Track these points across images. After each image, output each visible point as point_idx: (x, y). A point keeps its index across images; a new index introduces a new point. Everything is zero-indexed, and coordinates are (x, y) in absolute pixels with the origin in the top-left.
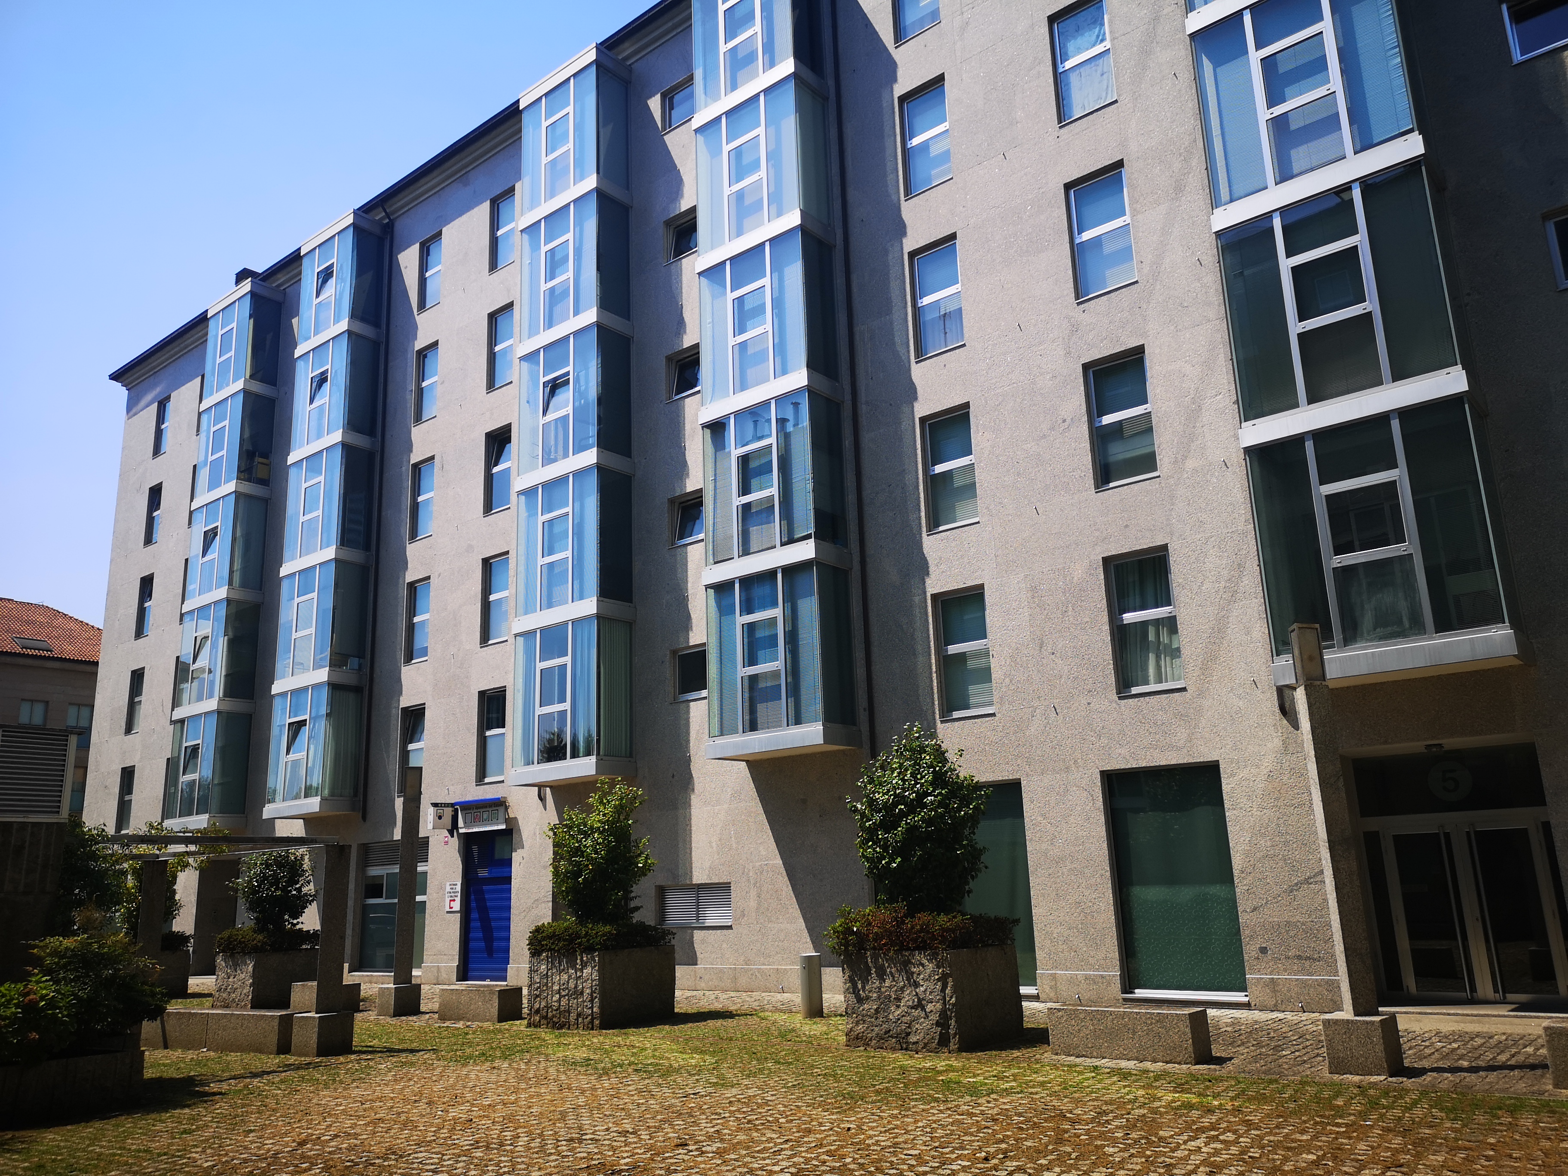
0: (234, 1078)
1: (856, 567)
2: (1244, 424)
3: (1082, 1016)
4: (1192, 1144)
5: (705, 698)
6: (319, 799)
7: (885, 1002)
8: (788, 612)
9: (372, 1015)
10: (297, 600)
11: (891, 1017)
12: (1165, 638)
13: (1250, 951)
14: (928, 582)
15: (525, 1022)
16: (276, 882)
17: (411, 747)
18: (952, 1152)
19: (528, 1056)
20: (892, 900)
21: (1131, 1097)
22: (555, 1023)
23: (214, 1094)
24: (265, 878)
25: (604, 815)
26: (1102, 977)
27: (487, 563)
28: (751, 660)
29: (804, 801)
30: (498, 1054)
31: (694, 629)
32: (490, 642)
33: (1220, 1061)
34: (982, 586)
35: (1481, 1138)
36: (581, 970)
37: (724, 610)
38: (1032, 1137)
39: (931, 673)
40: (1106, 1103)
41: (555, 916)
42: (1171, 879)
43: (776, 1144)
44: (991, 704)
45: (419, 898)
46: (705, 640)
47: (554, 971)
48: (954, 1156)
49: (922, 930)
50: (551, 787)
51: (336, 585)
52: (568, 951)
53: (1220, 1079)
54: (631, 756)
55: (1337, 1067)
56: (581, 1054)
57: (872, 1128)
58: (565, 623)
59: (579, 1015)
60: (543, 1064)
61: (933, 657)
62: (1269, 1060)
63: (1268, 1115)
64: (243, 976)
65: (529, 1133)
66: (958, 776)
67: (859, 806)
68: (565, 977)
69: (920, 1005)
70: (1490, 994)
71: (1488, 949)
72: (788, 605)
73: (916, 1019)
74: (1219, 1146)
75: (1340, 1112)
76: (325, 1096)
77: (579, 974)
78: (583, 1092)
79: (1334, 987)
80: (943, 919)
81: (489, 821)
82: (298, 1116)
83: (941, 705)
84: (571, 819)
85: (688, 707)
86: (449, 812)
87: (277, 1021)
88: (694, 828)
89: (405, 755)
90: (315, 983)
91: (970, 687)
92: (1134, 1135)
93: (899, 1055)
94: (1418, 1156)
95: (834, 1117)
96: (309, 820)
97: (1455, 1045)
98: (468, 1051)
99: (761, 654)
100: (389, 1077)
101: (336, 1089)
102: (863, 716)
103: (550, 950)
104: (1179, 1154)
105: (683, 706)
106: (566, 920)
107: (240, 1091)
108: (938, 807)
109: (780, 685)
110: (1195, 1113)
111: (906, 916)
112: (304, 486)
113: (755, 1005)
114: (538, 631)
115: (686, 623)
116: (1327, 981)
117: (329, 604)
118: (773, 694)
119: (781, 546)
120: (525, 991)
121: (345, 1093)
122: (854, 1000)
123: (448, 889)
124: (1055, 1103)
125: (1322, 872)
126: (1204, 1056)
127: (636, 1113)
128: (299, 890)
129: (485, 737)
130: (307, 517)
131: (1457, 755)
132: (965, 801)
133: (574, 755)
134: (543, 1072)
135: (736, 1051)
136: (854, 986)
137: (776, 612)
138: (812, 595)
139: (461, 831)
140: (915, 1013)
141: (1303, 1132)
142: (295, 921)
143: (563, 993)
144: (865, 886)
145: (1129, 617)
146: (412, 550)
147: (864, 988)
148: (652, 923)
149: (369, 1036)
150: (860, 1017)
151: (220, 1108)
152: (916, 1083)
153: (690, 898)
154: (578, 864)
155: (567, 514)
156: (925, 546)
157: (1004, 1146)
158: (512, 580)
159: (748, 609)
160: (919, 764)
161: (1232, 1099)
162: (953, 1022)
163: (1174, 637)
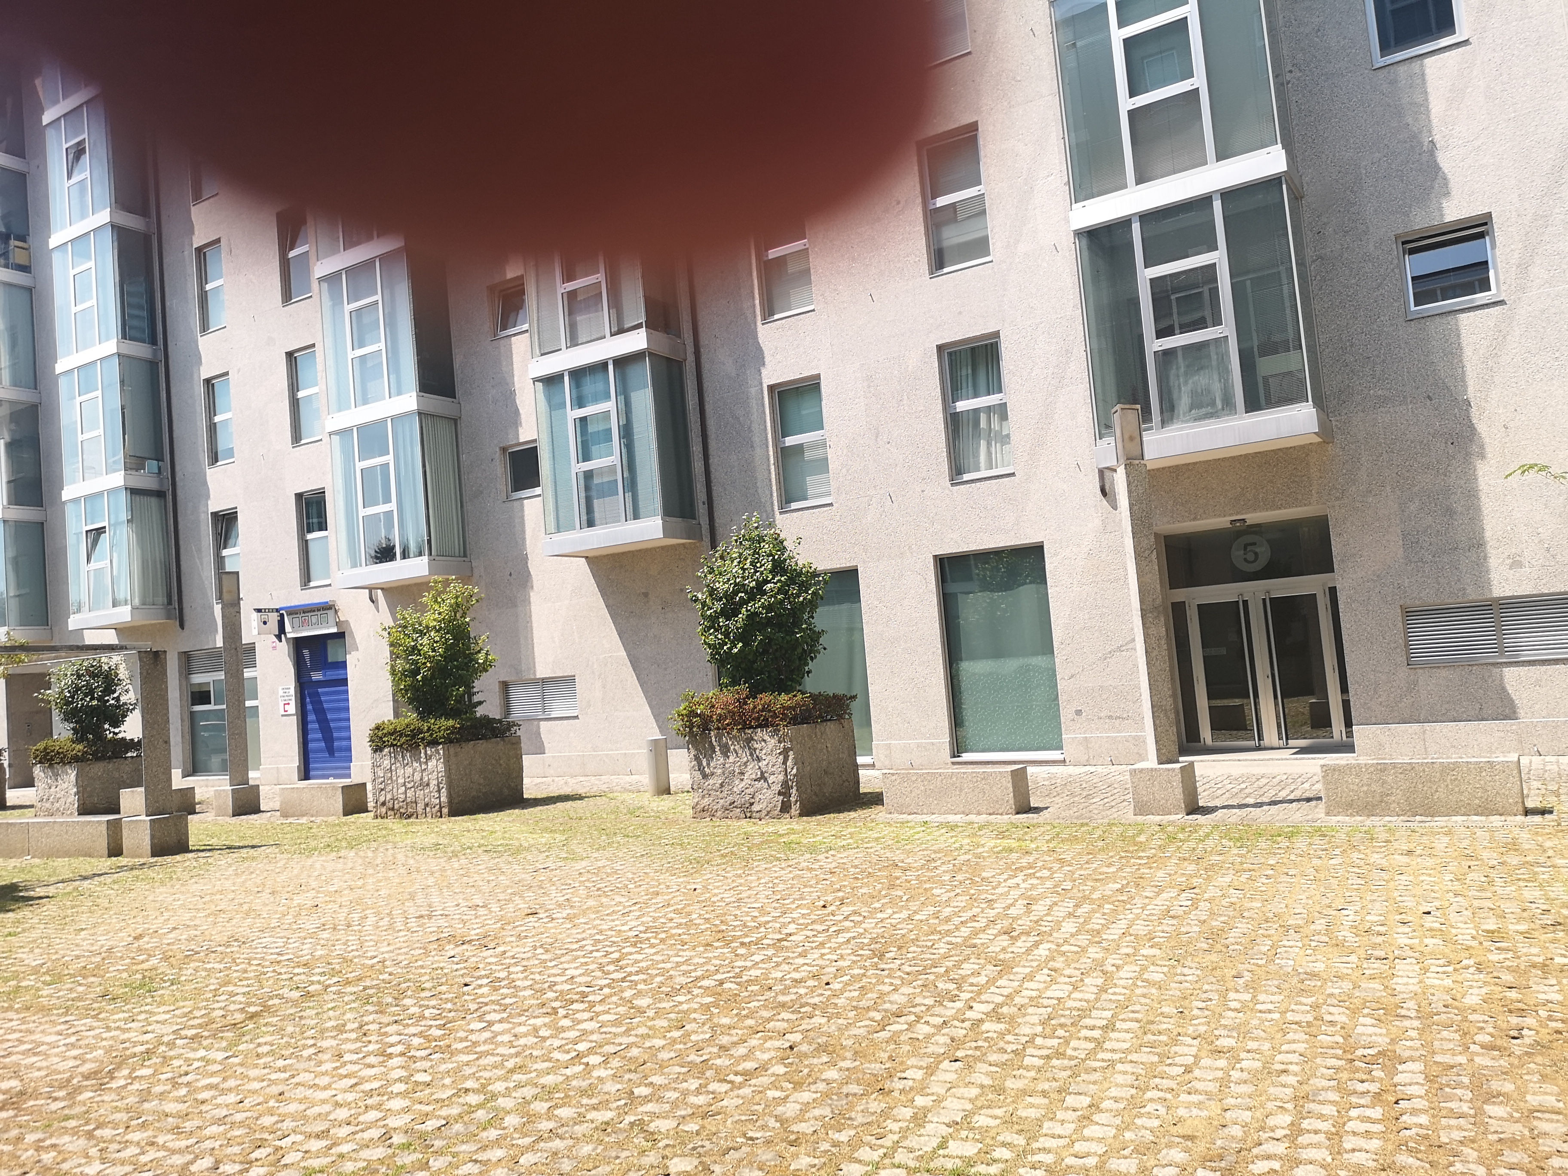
0: (63, 882)
1: (691, 358)
2: (1074, 206)
3: (914, 778)
4: (1011, 882)
5: (539, 496)
6: (129, 607)
7: (729, 776)
8: (622, 406)
9: (210, 816)
10: (79, 399)
11: (735, 789)
12: (995, 425)
13: (1066, 713)
14: (764, 372)
15: (372, 814)
16: (91, 692)
17: (225, 552)
18: (793, 902)
19: (375, 844)
20: (734, 682)
21: (957, 845)
22: (402, 815)
23: (41, 898)
24: (78, 689)
25: (440, 614)
26: (933, 744)
27: (290, 355)
28: (586, 456)
29: (646, 595)
30: (344, 844)
31: (524, 424)
32: (303, 442)
33: (1037, 810)
34: (818, 376)
35: (1263, 860)
36: (426, 763)
37: (555, 405)
38: (867, 885)
39: (769, 466)
40: (935, 852)
41: (397, 714)
42: (998, 653)
43: (625, 907)
44: (829, 494)
45: (248, 704)
46: (535, 437)
47: (398, 765)
48: (794, 906)
49: (763, 710)
50: (382, 589)
51: (122, 382)
52: (411, 745)
53: (1038, 825)
54: (465, 556)
55: (1141, 809)
56: (431, 840)
57: (718, 887)
58: (384, 421)
59: (427, 805)
60: (391, 851)
61: (771, 449)
62: (1081, 806)
63: (1079, 854)
64: (66, 785)
65: (377, 914)
66: (797, 564)
67: (700, 596)
68: (409, 770)
69: (763, 777)
70: (1275, 742)
71: (1276, 704)
72: (621, 398)
73: (760, 790)
74: (1035, 881)
75: (1142, 847)
76: (161, 893)
77: (424, 767)
78: (432, 873)
79: (1139, 741)
80: (784, 697)
81: (319, 624)
82: (133, 913)
83: (780, 496)
84: (404, 618)
85: (522, 505)
86: (274, 618)
87: (105, 826)
88: (535, 625)
89: (220, 561)
90: (142, 789)
91: (808, 479)
92: (960, 877)
93: (744, 822)
94: (1209, 879)
95: (681, 880)
96: (120, 630)
97: (1243, 786)
98: (313, 844)
99: (594, 449)
100: (230, 871)
101: (173, 886)
102: (702, 510)
103: (392, 745)
104: (999, 890)
105: (516, 504)
106: (406, 717)
107: (69, 893)
108: (778, 593)
109: (616, 481)
110: (1014, 856)
111: (747, 697)
112: (72, 272)
113: (604, 787)
114: (355, 429)
115: (514, 418)
116: (1134, 738)
117: (116, 402)
118: (610, 490)
119: (612, 335)
120: (369, 787)
121: (183, 889)
122: (698, 775)
123: (281, 693)
124: (888, 855)
125: (1133, 640)
126: (1024, 808)
127: (486, 888)
128: (117, 699)
129: (307, 541)
130: (80, 307)
131: (1257, 529)
132: (804, 587)
133: (405, 555)
134: (391, 858)
135: (585, 829)
136: (700, 764)
137: (609, 405)
138: (646, 386)
139: (289, 636)
140: (758, 785)
141: (1110, 865)
142: (117, 730)
143: (409, 786)
144: (710, 670)
145: (962, 406)
146: (204, 343)
147: (708, 765)
148: (498, 717)
149: (207, 835)
150: (705, 792)
151: (48, 910)
152: (759, 846)
153: (534, 692)
154: (415, 662)
155: (376, 302)
156: (759, 335)
157: (840, 894)
158: (320, 375)
159: (580, 402)
160: (758, 553)
161: (1048, 841)
162: (794, 791)
163: (1004, 423)
